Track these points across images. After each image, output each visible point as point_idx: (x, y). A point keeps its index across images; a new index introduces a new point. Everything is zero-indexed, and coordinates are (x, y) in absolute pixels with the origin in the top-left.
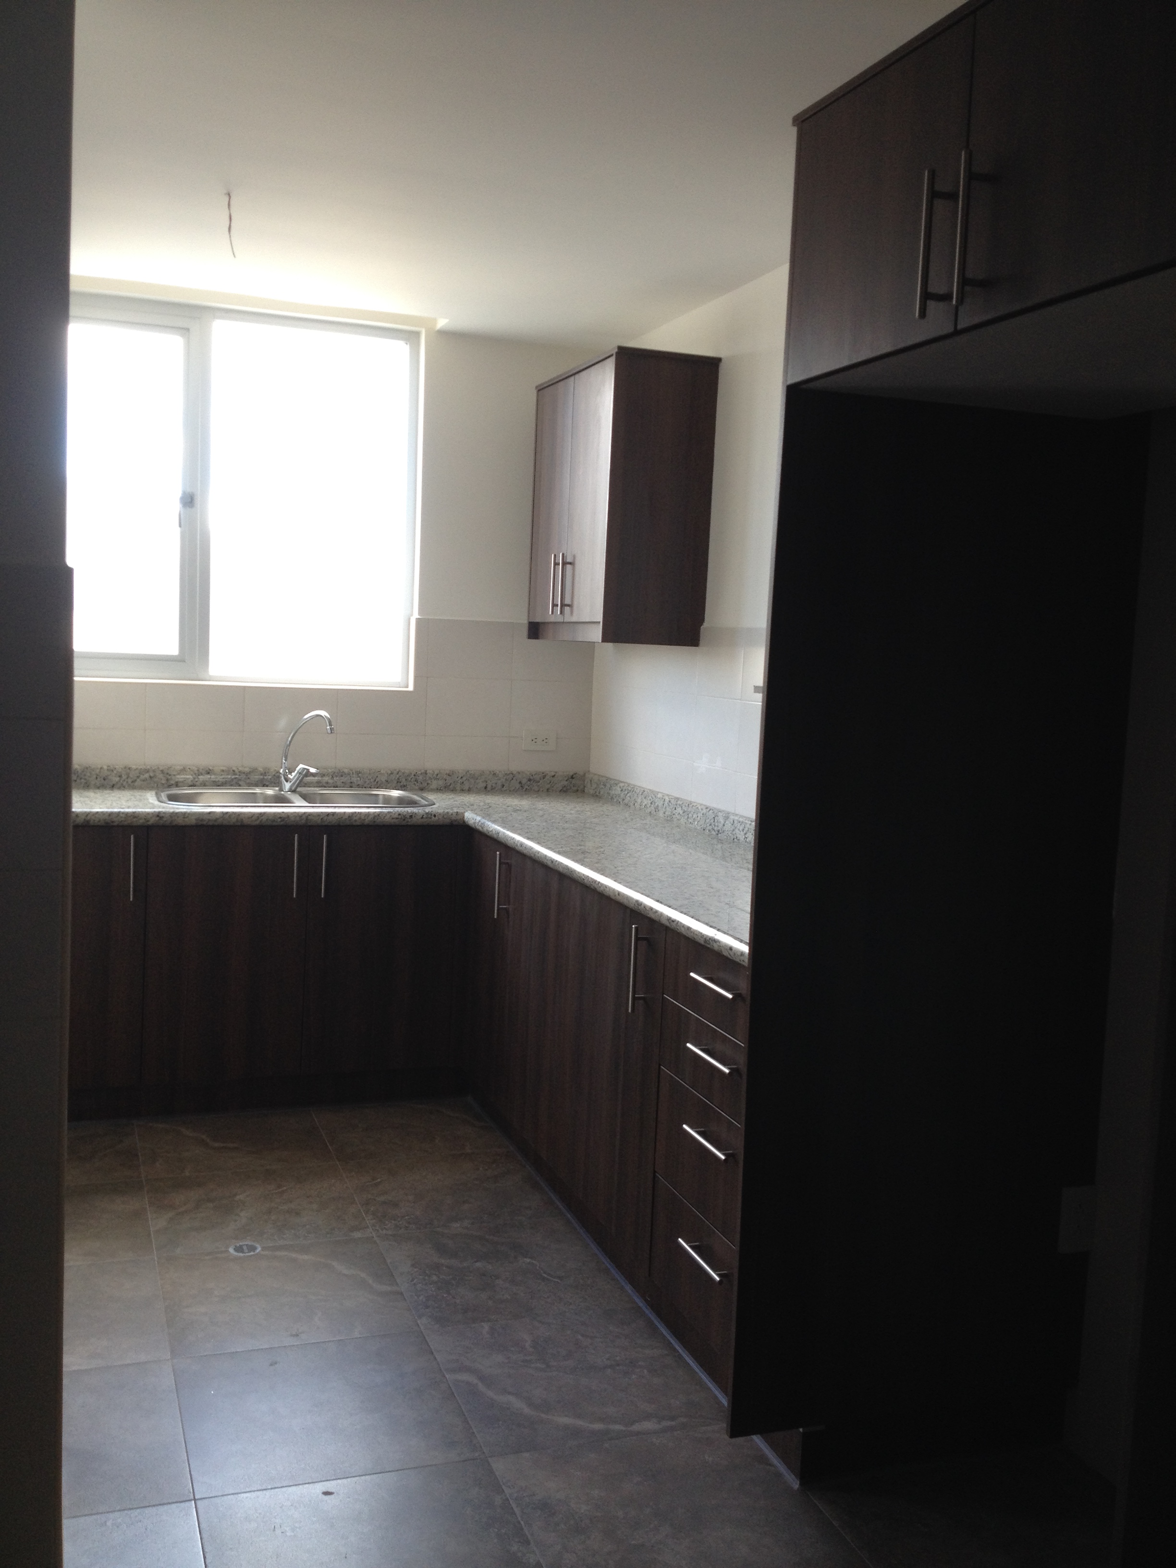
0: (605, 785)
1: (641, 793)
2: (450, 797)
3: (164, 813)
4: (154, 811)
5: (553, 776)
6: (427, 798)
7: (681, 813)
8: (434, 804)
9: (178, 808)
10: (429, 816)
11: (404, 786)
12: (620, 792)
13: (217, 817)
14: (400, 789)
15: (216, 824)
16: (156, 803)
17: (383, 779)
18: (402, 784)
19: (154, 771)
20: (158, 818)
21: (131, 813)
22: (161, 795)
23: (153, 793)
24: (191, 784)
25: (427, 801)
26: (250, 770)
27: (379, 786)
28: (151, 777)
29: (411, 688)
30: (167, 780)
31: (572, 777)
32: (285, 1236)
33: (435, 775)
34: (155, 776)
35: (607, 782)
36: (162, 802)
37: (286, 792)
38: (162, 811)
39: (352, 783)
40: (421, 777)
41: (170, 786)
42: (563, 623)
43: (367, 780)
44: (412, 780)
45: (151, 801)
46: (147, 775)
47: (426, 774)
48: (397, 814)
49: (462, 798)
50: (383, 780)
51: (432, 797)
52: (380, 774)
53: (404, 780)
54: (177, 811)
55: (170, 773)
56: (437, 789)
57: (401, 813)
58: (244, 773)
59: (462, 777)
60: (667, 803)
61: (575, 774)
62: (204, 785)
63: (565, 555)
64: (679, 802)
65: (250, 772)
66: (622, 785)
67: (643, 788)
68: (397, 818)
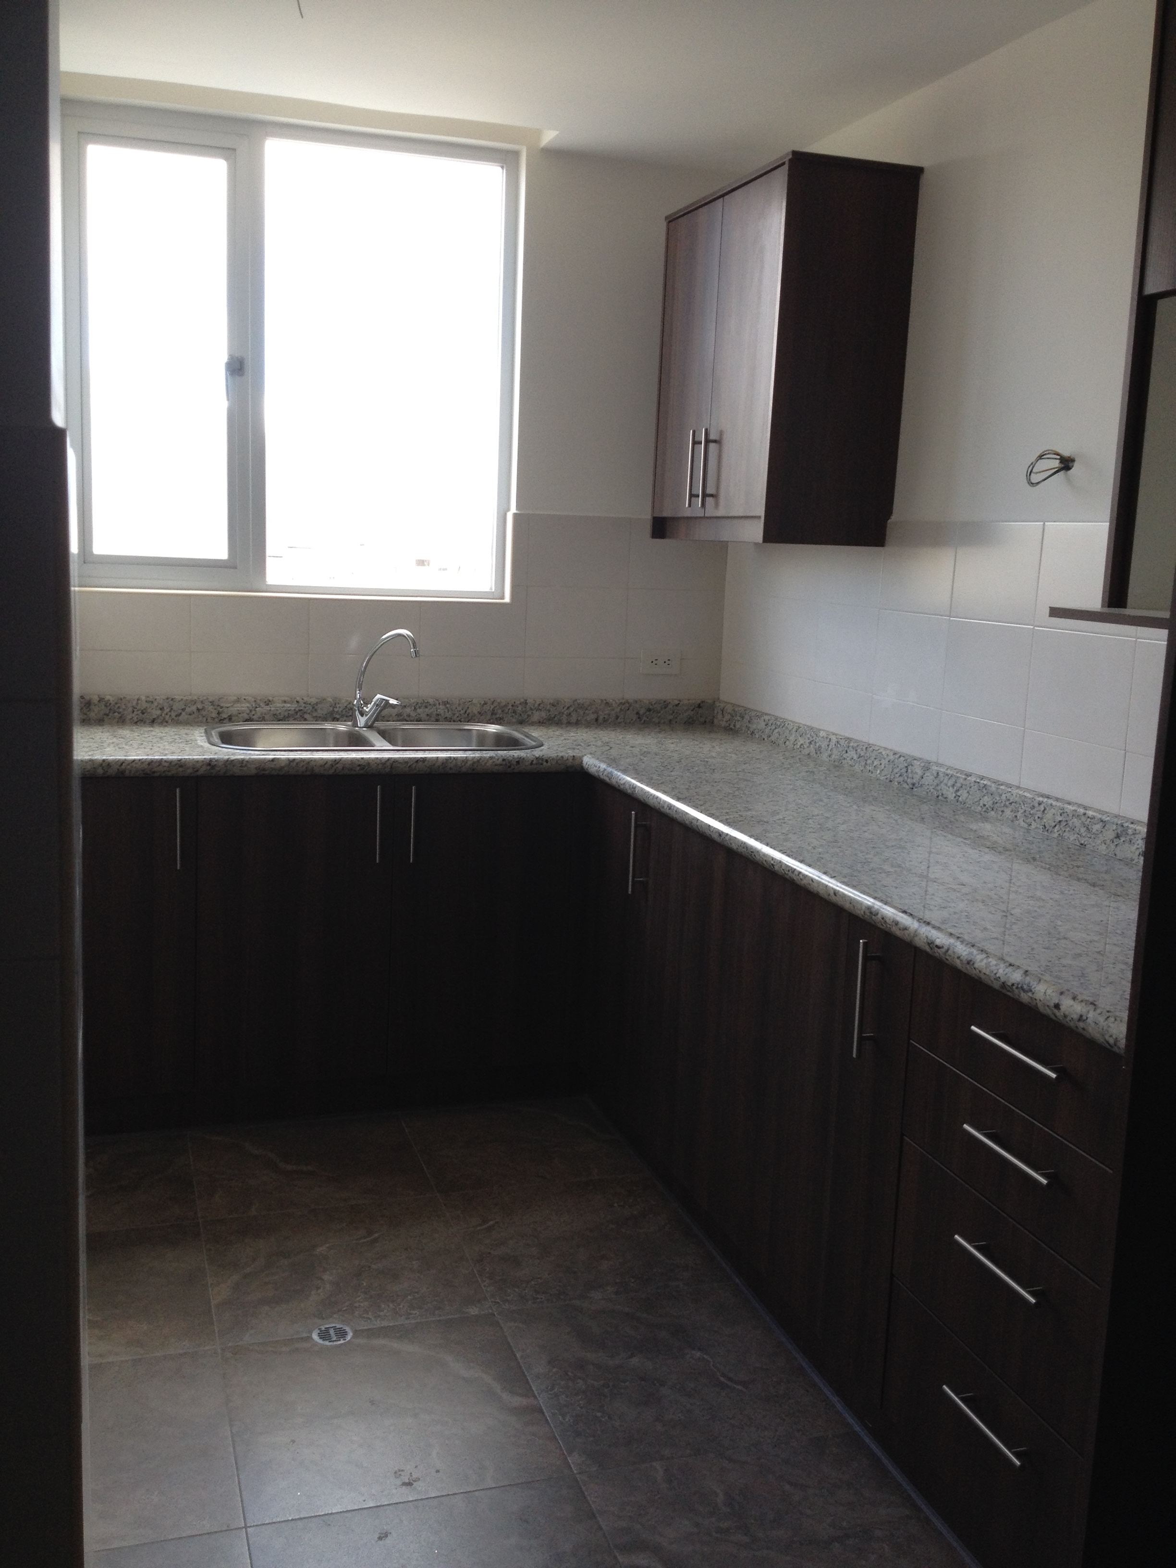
0: (743, 717)
1: (795, 729)
2: (557, 733)
3: (217, 761)
4: (205, 758)
5: (677, 705)
6: (531, 735)
7: (855, 757)
8: (542, 745)
9: (233, 754)
10: (540, 761)
11: (501, 719)
12: (764, 727)
13: (283, 765)
14: (496, 723)
15: (281, 773)
16: (207, 745)
17: (475, 710)
18: (498, 716)
19: (202, 702)
20: (209, 768)
21: (175, 760)
22: (212, 734)
23: (202, 730)
24: (247, 717)
25: (535, 741)
26: (317, 701)
27: (470, 719)
28: (198, 710)
29: (507, 599)
30: (219, 713)
31: (699, 706)
32: (382, 1314)
33: (536, 705)
34: (203, 708)
35: (745, 714)
36: (215, 745)
37: (360, 727)
38: (214, 759)
39: (438, 715)
40: (520, 708)
41: (221, 721)
42: (704, 517)
43: (456, 712)
44: (510, 711)
45: (200, 743)
46: (194, 708)
47: (526, 703)
48: (501, 760)
49: (572, 734)
50: (476, 712)
51: (536, 733)
52: (471, 704)
53: (500, 711)
54: (233, 758)
55: (222, 705)
56: (539, 722)
57: (505, 758)
58: (310, 704)
59: (568, 708)
60: (834, 744)
61: (702, 702)
62: (262, 719)
63: (708, 430)
64: (851, 744)
65: (317, 703)
66: (767, 718)
67: (797, 723)
68: (501, 765)
